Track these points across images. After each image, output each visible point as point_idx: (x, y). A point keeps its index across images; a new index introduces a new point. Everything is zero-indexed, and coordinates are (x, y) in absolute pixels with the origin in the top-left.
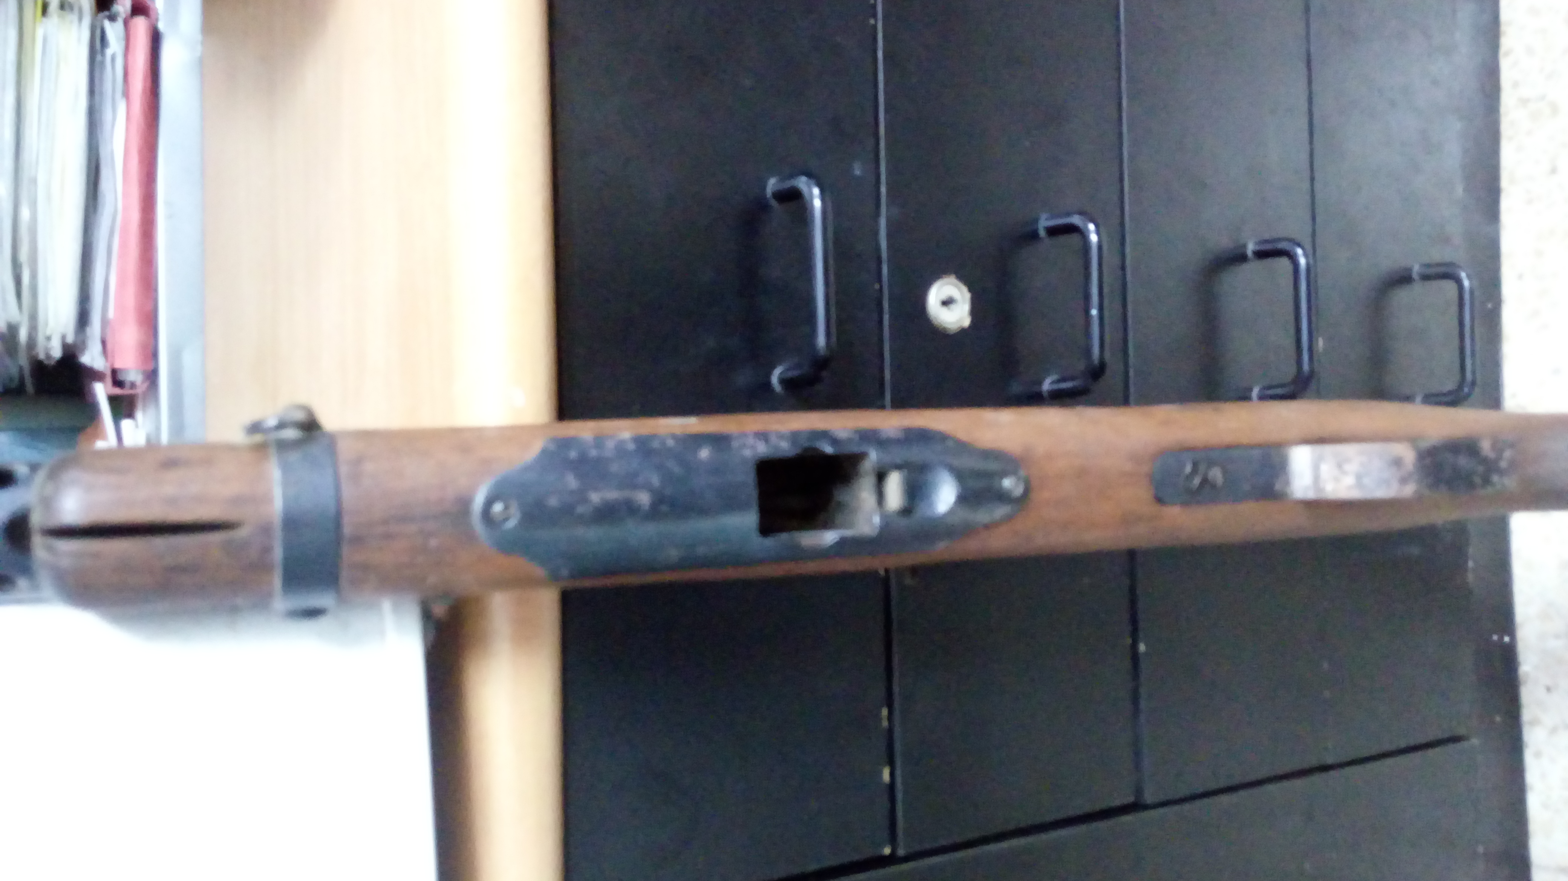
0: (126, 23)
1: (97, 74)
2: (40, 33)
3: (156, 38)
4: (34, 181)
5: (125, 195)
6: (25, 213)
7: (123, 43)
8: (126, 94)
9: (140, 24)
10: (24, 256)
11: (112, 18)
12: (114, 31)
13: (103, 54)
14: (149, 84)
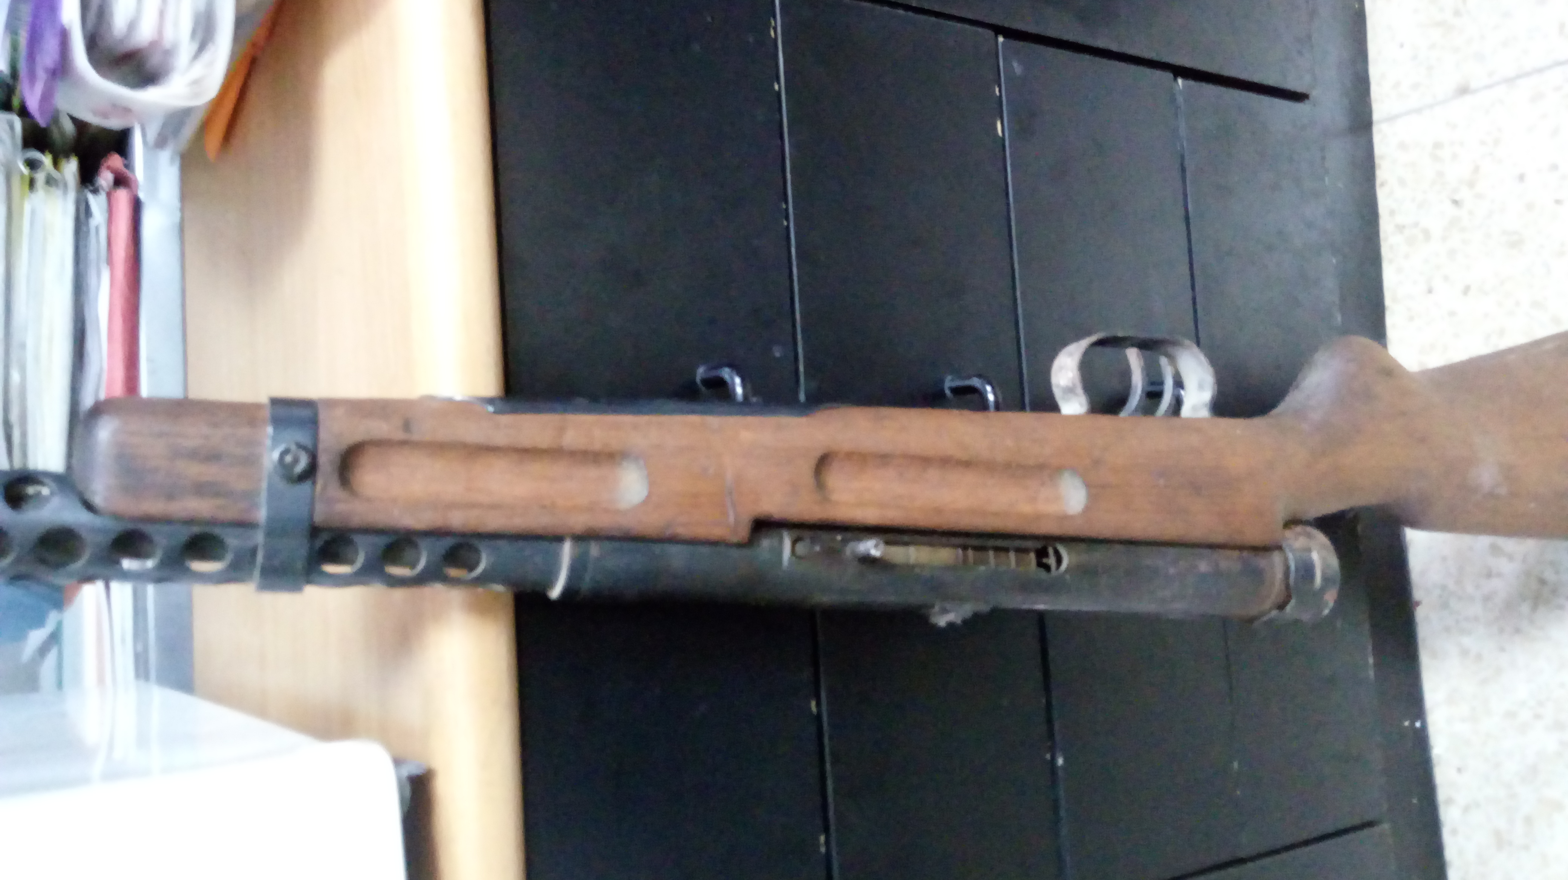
0: (109, 195)
1: (81, 243)
2: (27, 207)
3: (137, 206)
4: (23, 346)
5: (110, 355)
6: (15, 377)
7: (106, 215)
8: (110, 261)
9: (122, 196)
10: (14, 417)
11: (95, 191)
12: (97, 203)
13: (87, 224)
14: (132, 252)
